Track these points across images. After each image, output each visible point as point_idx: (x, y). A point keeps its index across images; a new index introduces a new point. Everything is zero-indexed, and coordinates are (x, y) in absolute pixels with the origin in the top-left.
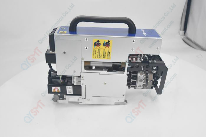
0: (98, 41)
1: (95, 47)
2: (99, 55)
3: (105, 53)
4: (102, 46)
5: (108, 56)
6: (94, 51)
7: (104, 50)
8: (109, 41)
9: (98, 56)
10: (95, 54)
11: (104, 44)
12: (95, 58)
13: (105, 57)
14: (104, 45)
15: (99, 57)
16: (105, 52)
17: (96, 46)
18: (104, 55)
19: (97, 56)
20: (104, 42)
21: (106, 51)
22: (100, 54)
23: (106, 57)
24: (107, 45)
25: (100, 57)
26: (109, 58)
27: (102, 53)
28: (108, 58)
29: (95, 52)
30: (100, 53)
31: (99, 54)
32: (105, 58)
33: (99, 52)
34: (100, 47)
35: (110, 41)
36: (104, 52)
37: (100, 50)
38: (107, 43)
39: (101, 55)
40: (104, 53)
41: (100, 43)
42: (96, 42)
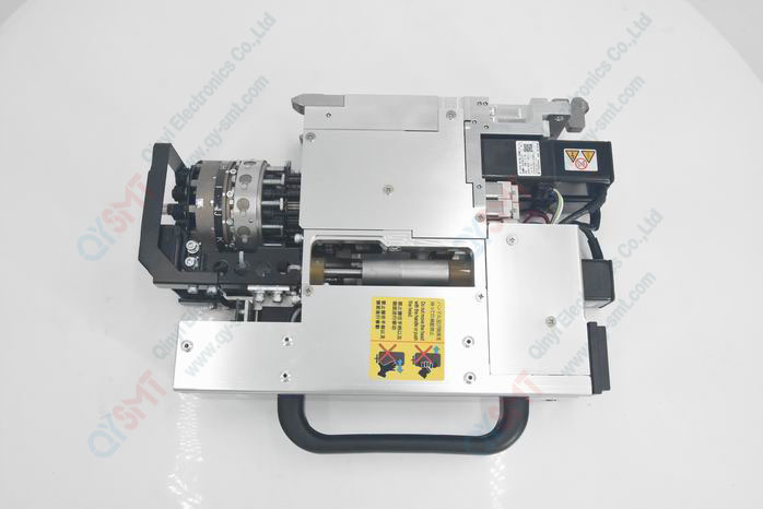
0: (424, 373)
1: (437, 349)
2: (419, 313)
3: (394, 323)
4: (410, 354)
5: (383, 312)
6: (439, 330)
7: (399, 338)
8: (382, 374)
9: (423, 310)
10: (432, 320)
11: (400, 362)
12: (433, 304)
13: (395, 308)
14: (400, 356)
15: (420, 308)
16: (394, 328)
17: (432, 351)
18: (400, 313)
19: (427, 307)
20: (400, 370)
21: (391, 334)
22: (416, 319)
23: (389, 308)
24: (388, 358)
25: (413, 305)
26: (378, 302)
27: (408, 322)
28: (384, 303)
29: (436, 327)
30: (416, 324)
31: (419, 321)
32: (395, 303)
33: (419, 327)
34: (417, 347)
35: (379, 374)
36: (400, 327)
37: (416, 338)
38: (391, 367)
39: (410, 314)
40: (397, 325)
41: (418, 364)
42: (433, 370)
